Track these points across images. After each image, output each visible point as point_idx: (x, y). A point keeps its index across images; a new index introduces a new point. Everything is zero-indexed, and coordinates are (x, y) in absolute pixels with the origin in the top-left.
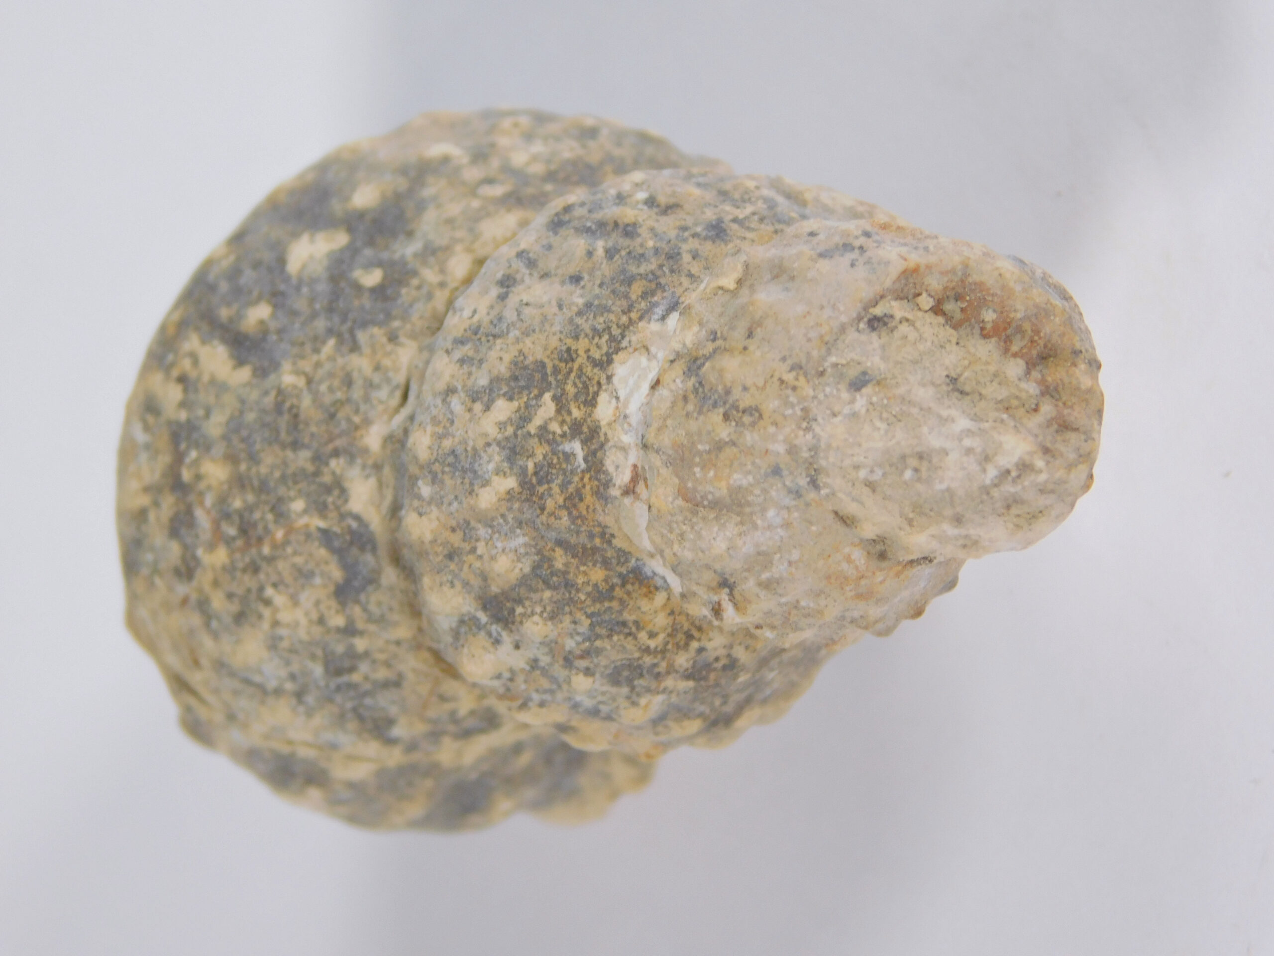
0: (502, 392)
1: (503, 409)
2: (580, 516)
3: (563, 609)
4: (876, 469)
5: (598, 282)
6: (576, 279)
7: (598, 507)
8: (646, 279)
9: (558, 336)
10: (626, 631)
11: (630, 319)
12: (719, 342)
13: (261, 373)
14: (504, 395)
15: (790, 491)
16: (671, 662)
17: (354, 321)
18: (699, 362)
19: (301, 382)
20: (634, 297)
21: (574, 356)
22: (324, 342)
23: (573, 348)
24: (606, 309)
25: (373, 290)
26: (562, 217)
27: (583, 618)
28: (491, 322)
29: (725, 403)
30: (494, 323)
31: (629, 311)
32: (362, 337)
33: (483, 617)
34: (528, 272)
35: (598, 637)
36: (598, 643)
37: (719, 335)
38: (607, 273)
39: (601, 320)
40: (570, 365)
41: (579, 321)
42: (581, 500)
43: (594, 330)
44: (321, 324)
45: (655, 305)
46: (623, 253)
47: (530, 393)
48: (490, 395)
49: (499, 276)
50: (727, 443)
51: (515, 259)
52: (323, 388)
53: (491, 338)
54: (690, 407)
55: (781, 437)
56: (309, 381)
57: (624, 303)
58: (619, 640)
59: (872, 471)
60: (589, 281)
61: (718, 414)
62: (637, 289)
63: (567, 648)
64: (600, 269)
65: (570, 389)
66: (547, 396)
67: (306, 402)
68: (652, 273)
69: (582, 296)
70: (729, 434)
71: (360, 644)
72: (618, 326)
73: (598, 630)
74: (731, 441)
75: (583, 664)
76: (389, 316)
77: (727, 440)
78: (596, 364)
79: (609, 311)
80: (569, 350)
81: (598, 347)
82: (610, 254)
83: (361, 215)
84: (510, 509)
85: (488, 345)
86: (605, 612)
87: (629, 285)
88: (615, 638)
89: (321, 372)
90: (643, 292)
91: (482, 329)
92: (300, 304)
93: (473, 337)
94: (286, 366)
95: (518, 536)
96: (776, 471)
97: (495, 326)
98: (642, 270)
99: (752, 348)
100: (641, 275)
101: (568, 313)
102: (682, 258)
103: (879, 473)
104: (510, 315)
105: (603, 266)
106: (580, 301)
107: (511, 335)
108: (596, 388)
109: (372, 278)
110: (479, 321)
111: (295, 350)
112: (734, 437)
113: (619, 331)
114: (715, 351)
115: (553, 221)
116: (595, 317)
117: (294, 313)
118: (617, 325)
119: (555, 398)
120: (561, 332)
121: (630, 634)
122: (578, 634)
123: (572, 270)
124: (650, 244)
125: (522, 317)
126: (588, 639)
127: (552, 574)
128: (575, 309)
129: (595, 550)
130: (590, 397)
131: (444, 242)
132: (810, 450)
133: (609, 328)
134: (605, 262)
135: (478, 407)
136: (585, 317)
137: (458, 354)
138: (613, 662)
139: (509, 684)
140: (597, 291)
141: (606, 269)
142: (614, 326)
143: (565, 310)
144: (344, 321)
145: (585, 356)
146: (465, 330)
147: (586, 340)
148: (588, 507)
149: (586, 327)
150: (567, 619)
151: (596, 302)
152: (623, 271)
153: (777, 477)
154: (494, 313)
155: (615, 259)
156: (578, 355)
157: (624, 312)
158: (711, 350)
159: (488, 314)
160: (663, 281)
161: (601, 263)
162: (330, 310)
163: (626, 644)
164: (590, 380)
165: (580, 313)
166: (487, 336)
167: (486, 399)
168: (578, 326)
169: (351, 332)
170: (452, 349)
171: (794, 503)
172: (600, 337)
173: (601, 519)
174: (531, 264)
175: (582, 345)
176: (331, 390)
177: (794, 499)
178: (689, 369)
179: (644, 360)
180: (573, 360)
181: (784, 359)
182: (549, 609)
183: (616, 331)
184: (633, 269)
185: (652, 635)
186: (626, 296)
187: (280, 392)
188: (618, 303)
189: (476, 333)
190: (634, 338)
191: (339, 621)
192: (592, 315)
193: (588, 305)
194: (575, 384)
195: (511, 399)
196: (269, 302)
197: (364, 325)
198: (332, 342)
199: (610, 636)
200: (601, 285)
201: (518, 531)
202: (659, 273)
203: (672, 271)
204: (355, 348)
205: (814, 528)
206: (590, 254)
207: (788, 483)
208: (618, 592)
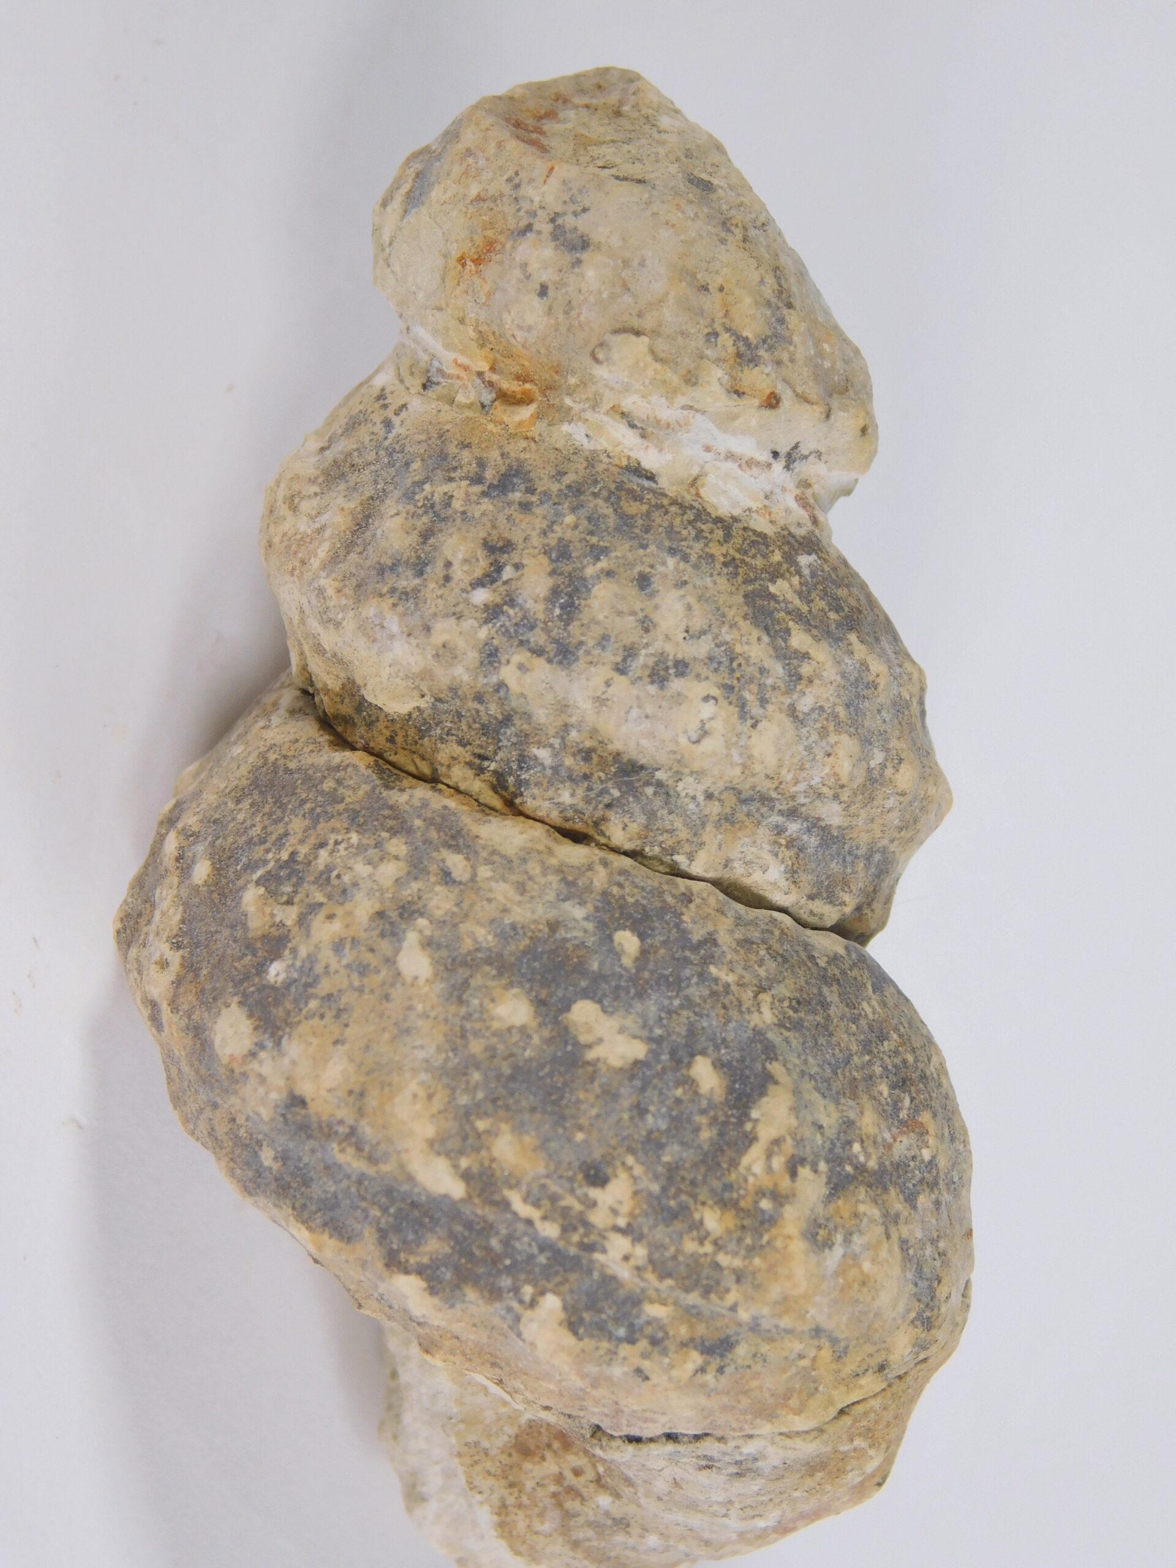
0: (783, 644)
1: (799, 639)
5: (641, 552)
6: (644, 581)
8: (618, 503)
9: (716, 577)
11: (671, 504)
12: (718, 328)
13: (770, 1052)
14: (785, 641)
17: (683, 949)
18: (742, 349)
19: (766, 998)
20: (645, 508)
21: (729, 558)
22: (716, 980)
23: (722, 559)
24: (670, 531)
25: (642, 936)
26: (552, 654)
28: (716, 670)
29: (778, 308)
30: (716, 665)
31: (663, 506)
32: (697, 936)
34: (643, 652)
37: (709, 330)
38: (627, 546)
39: (684, 532)
40: (738, 562)
41: (693, 558)
43: (697, 538)
44: (696, 992)
45: (643, 488)
46: (594, 540)
47: (776, 608)
48: (790, 659)
49: (652, 689)
51: (631, 674)
52: (762, 972)
53: (735, 665)
54: (785, 357)
56: (761, 989)
57: (656, 515)
60: (642, 563)
61: (790, 314)
62: (633, 508)
64: (624, 557)
65: (759, 562)
66: (772, 589)
67: (783, 990)
68: (607, 499)
69: (664, 563)
72: (685, 513)
76: (665, 908)
78: (728, 536)
79: (671, 526)
80: (725, 564)
81: (711, 532)
82: (598, 553)
83: (540, 1004)
85: (744, 666)
87: (632, 517)
89: (748, 977)
90: (636, 500)
91: (726, 681)
92: (679, 1027)
93: (736, 689)
94: (755, 1020)
97: (720, 663)
98: (609, 511)
99: (719, 280)
100: (615, 510)
101: (688, 571)
102: (573, 482)
104: (703, 647)
105: (619, 554)
106: (671, 562)
107: (727, 638)
108: (750, 533)
109: (628, 942)
110: (719, 688)
111: (734, 1013)
113: (688, 511)
114: (728, 330)
115: (560, 663)
116: (685, 539)
117: (692, 1032)
118: (683, 515)
119: (773, 581)
120: (711, 575)
123: (633, 591)
124: (570, 519)
125: (706, 627)
128: (682, 565)
130: (759, 539)
131: (553, 879)
133: (690, 522)
134: (613, 554)
135: (806, 669)
136: (688, 551)
137: (755, 710)
140: (652, 548)
141: (622, 549)
142: (686, 517)
143: (685, 578)
144: (687, 961)
145: (726, 545)
146: (731, 703)
147: (711, 545)
149: (698, 546)
151: (667, 543)
152: (617, 529)
154: (704, 672)
155: (606, 544)
156: (727, 554)
157: (667, 512)
158: (728, 335)
159: (707, 678)
160: (613, 487)
161: (617, 557)
162: (676, 983)
164: (745, 539)
165: (685, 558)
166: (733, 671)
167: (795, 662)
168: (700, 557)
169: (696, 948)
170: (752, 718)
172: (702, 531)
174: (630, 652)
175: (716, 550)
176: (761, 963)
178: (751, 361)
179: (711, 479)
180: (734, 559)
181: (723, 241)
183: (690, 516)
184: (612, 521)
186: (648, 514)
187: (781, 1025)
188: (658, 520)
189: (732, 688)
190: (688, 497)
192: (683, 543)
193: (672, 551)
194: (754, 557)
195: (788, 631)
196: (689, 1065)
197: (684, 933)
198: (713, 969)
200: (644, 547)
202: (605, 493)
203: (596, 482)
204: (711, 940)
206: (609, 574)
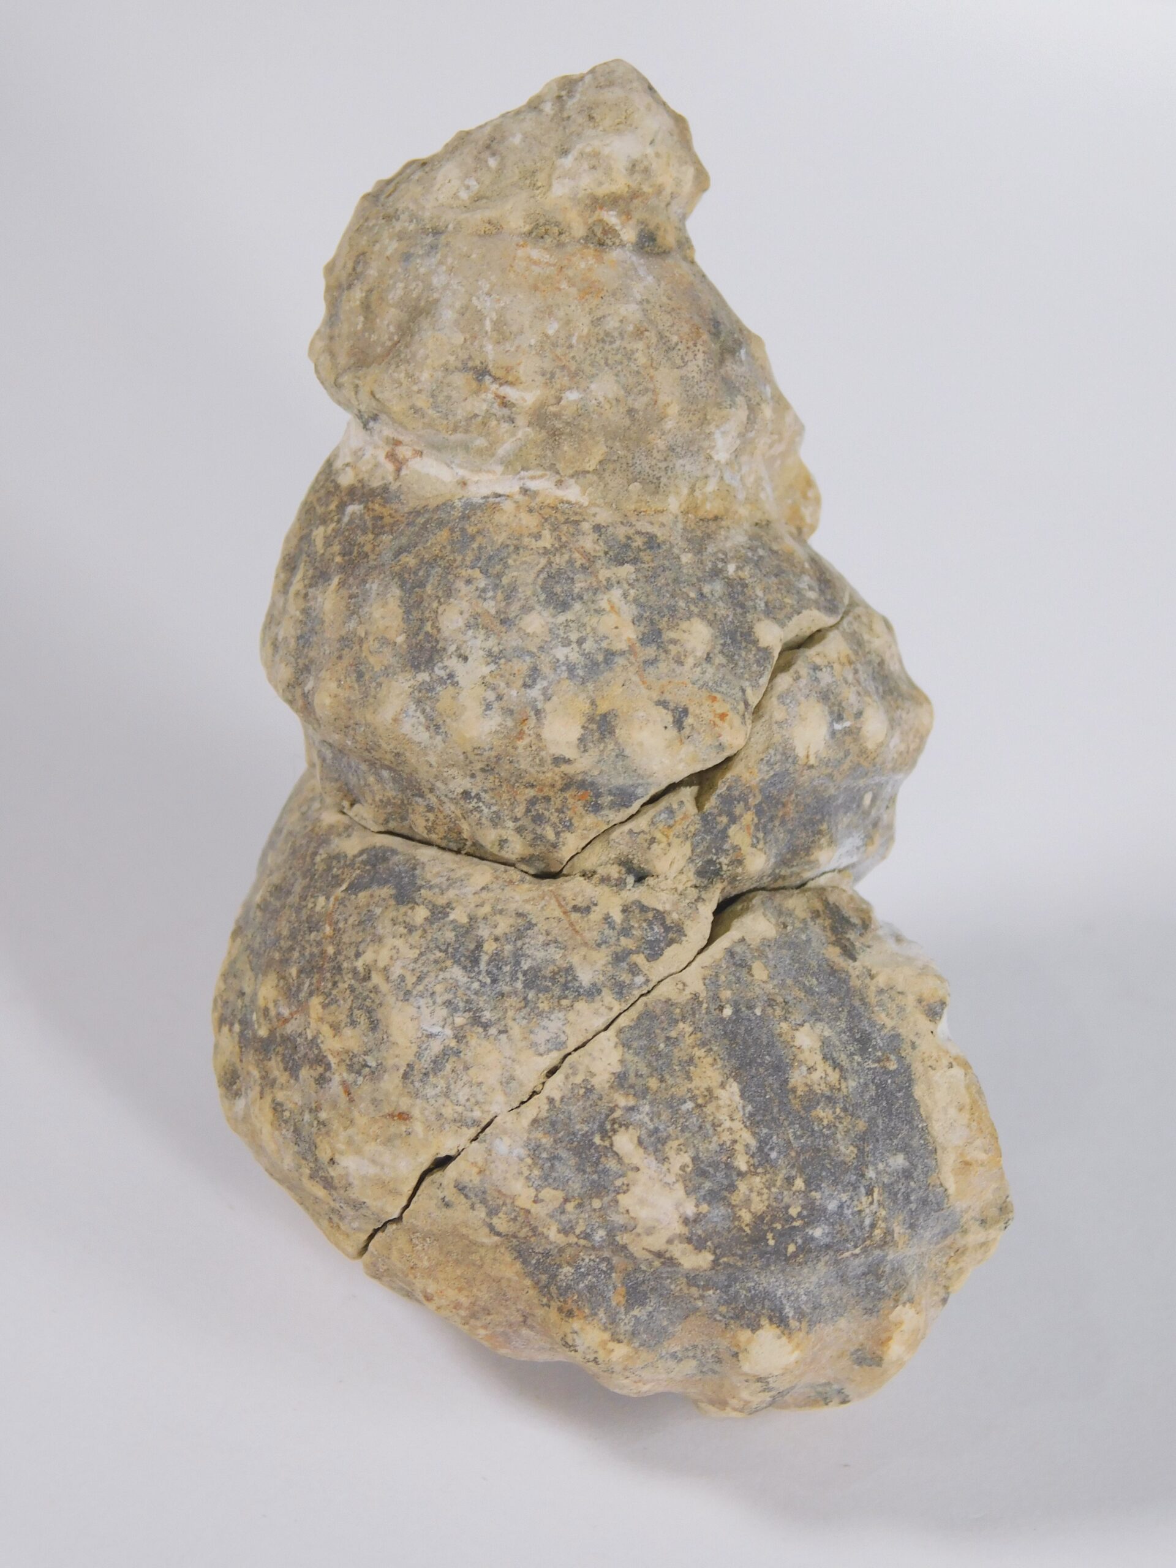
2: (392, 525)
3: (449, 581)
4: (467, 182)
7: (394, 506)
10: (512, 548)
15: (428, 254)
16: (582, 550)
27: (470, 571)
33: (424, 676)
35: (499, 576)
36: (505, 581)
40: (312, 510)
42: (382, 518)
47: (305, 551)
50: (366, 297)
55: (387, 241)
58: (515, 561)
59: (468, 188)
63: (493, 612)
65: (321, 509)
66: (314, 533)
70: (362, 290)
71: (459, 915)
73: (493, 571)
74: (368, 291)
75: (515, 608)
77: (364, 295)
80: (307, 511)
84: (350, 586)
86: (480, 553)
88: (510, 562)
95: (371, 588)
96: (407, 257)
103: (472, 183)
112: (366, 288)
119: (318, 526)
121: (517, 548)
122: (484, 590)
126: (496, 586)
127: (415, 573)
129: (424, 527)
132: (411, 221)
135: (287, 604)
138: (534, 583)
139: (503, 703)
148: (390, 515)
150: (460, 584)
153: (411, 259)
163: (524, 559)
167: (288, 596)
171: (439, 256)
173: (406, 510)
177: (436, 253)
182: (440, 594)
185: (538, 536)
191: (421, 914)
194: (321, 505)
199: (506, 566)
201: (368, 586)
205: (474, 256)
207: (420, 253)
208: (471, 530)
